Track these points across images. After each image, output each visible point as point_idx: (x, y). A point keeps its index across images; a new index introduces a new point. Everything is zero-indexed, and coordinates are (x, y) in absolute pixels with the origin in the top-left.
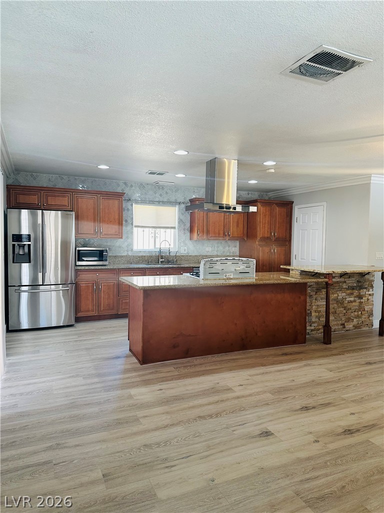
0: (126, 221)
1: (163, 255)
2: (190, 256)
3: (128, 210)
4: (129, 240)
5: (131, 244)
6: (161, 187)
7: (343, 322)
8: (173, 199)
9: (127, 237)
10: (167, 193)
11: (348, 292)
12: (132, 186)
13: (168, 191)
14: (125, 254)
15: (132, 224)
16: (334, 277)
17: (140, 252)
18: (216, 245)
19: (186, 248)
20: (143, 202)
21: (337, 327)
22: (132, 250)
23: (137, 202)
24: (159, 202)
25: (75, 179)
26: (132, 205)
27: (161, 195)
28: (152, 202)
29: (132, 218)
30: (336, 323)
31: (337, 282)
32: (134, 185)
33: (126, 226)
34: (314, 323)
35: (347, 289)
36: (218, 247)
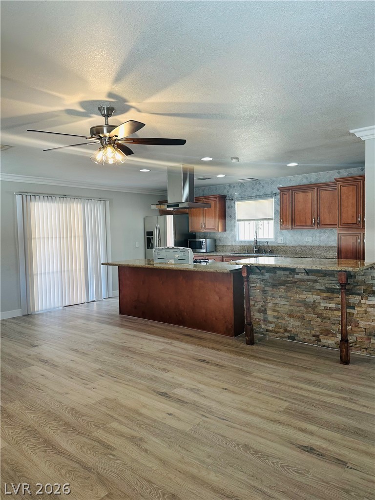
0: (231, 217)
1: (261, 245)
2: (286, 246)
3: (232, 207)
4: (233, 232)
5: (234, 236)
6: (258, 183)
7: (318, 333)
8: (269, 192)
9: (232, 230)
10: (263, 187)
11: (325, 295)
12: (234, 187)
13: (265, 185)
14: (230, 244)
15: (235, 218)
16: (298, 273)
17: (241, 242)
18: (318, 235)
19: (283, 238)
20: (244, 198)
21: (306, 337)
22: (235, 240)
23: (238, 200)
24: (256, 197)
25: (199, 189)
26: (234, 203)
27: (258, 190)
28: (250, 198)
29: (235, 214)
30: (304, 331)
31: (301, 280)
32: (236, 185)
33: (231, 220)
34: (271, 323)
35: (323, 291)
36: (320, 237)
